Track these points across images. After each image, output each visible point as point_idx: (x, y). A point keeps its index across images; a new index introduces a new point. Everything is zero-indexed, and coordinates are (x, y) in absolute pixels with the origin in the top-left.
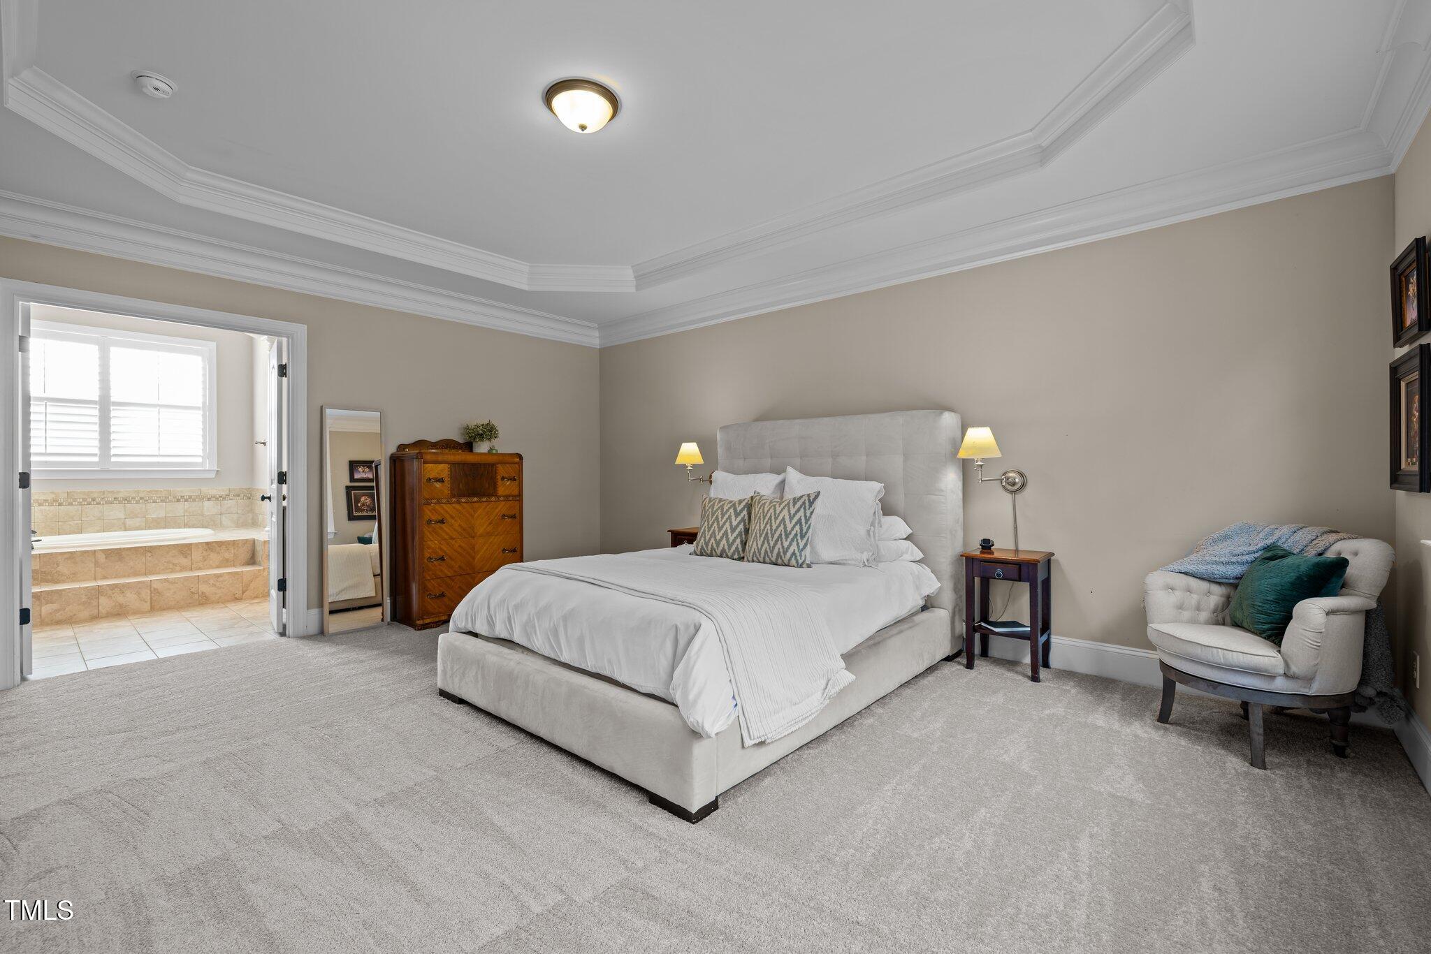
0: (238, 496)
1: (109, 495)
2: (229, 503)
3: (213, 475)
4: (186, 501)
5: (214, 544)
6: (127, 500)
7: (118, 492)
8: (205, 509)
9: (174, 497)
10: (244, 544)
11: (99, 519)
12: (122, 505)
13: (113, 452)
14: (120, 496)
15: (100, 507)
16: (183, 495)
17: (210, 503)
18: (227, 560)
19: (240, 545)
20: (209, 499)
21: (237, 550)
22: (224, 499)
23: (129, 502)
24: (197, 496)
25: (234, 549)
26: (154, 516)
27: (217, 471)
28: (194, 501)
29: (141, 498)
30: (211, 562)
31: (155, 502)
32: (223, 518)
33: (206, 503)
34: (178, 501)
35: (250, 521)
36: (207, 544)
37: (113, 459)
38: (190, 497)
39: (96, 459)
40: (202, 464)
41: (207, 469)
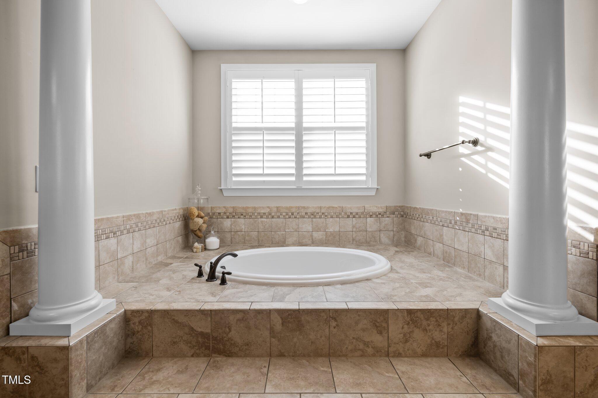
0: (394, 214)
1: (302, 210)
2: (386, 221)
3: (373, 193)
4: (354, 217)
5: (419, 314)
6: (313, 215)
7: (308, 208)
8: (368, 225)
9: (346, 213)
10: (463, 318)
11: (296, 231)
12: (310, 219)
13: (305, 172)
14: (309, 211)
15: (297, 220)
16: (351, 211)
17: (372, 219)
18: (438, 345)
19: (456, 319)
20: (371, 216)
21: (452, 328)
22: (383, 216)
23: (315, 217)
24: (362, 213)
25: (449, 324)
26: (331, 230)
27: (377, 189)
28: (360, 217)
29: (323, 213)
30: (415, 345)
31: (332, 217)
32: (382, 235)
33: (369, 220)
34: (348, 217)
35: (403, 239)
36: (410, 312)
37: (305, 178)
38: (357, 214)
39: (293, 179)
40: (365, 182)
41: (370, 187)
